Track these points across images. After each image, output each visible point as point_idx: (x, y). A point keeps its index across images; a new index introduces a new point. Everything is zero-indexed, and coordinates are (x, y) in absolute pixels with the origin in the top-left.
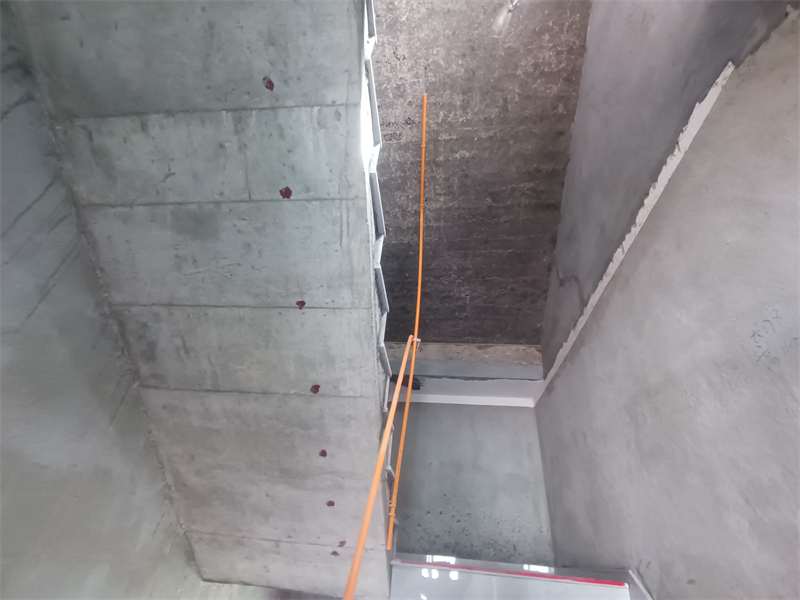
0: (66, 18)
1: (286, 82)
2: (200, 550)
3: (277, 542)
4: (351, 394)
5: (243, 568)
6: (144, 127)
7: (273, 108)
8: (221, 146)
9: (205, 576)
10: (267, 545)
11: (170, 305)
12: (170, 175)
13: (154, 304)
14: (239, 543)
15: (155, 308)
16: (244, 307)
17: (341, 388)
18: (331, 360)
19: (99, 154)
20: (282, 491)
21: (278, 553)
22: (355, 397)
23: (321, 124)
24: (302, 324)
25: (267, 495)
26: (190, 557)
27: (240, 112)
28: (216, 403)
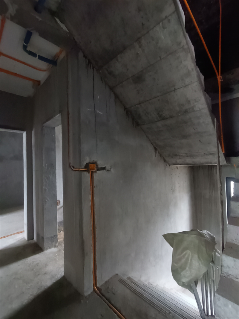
0: (90, 42)
1: (149, 21)
2: (167, 159)
3: (187, 154)
4: (198, 109)
5: (179, 161)
6: (117, 60)
7: (148, 32)
8: (137, 54)
9: (170, 164)
10: (184, 155)
11: (140, 103)
12: (128, 70)
13: (136, 105)
14: (176, 155)
15: (137, 106)
16: (158, 96)
17: (194, 109)
18: (189, 102)
19: (110, 73)
20: (184, 141)
21: (188, 156)
22: (200, 110)
23: (164, 28)
24: (177, 95)
25: (180, 143)
26: (165, 161)
27: (138, 40)
28: (160, 124)
